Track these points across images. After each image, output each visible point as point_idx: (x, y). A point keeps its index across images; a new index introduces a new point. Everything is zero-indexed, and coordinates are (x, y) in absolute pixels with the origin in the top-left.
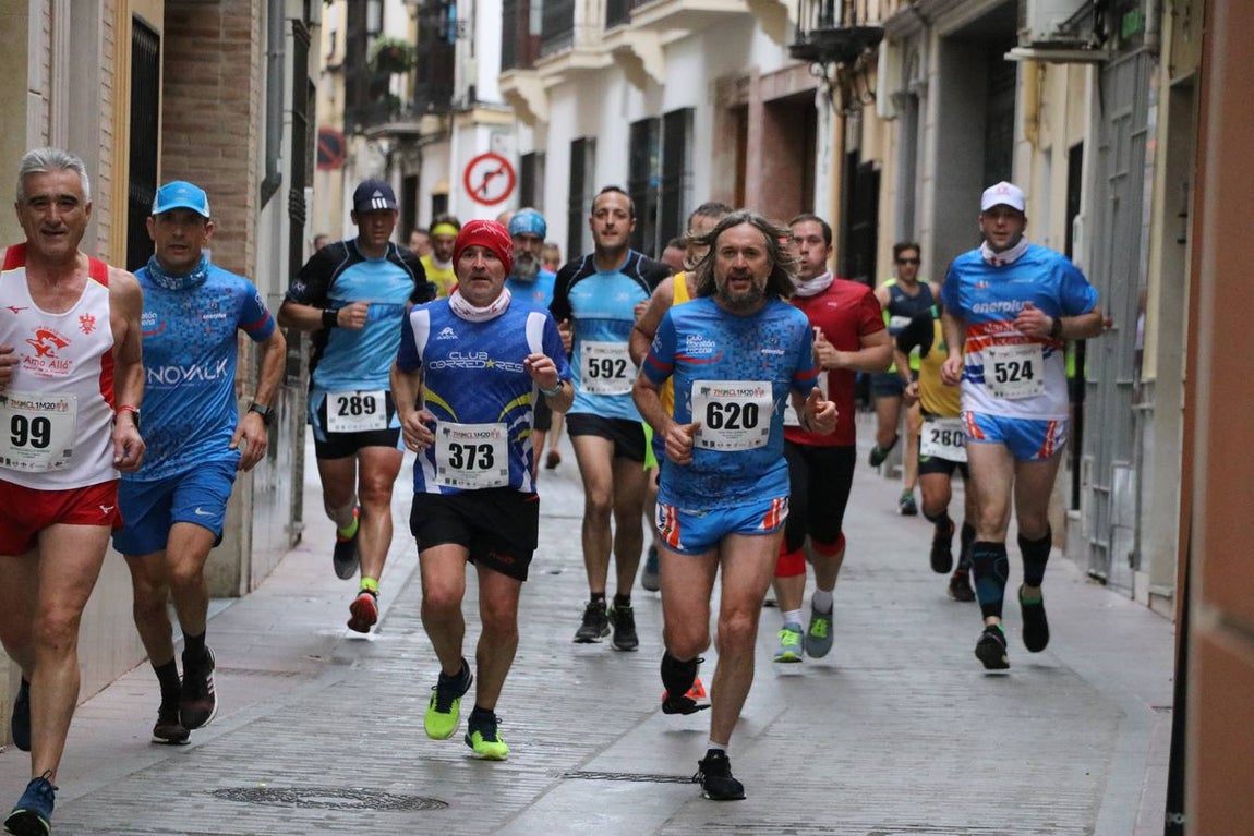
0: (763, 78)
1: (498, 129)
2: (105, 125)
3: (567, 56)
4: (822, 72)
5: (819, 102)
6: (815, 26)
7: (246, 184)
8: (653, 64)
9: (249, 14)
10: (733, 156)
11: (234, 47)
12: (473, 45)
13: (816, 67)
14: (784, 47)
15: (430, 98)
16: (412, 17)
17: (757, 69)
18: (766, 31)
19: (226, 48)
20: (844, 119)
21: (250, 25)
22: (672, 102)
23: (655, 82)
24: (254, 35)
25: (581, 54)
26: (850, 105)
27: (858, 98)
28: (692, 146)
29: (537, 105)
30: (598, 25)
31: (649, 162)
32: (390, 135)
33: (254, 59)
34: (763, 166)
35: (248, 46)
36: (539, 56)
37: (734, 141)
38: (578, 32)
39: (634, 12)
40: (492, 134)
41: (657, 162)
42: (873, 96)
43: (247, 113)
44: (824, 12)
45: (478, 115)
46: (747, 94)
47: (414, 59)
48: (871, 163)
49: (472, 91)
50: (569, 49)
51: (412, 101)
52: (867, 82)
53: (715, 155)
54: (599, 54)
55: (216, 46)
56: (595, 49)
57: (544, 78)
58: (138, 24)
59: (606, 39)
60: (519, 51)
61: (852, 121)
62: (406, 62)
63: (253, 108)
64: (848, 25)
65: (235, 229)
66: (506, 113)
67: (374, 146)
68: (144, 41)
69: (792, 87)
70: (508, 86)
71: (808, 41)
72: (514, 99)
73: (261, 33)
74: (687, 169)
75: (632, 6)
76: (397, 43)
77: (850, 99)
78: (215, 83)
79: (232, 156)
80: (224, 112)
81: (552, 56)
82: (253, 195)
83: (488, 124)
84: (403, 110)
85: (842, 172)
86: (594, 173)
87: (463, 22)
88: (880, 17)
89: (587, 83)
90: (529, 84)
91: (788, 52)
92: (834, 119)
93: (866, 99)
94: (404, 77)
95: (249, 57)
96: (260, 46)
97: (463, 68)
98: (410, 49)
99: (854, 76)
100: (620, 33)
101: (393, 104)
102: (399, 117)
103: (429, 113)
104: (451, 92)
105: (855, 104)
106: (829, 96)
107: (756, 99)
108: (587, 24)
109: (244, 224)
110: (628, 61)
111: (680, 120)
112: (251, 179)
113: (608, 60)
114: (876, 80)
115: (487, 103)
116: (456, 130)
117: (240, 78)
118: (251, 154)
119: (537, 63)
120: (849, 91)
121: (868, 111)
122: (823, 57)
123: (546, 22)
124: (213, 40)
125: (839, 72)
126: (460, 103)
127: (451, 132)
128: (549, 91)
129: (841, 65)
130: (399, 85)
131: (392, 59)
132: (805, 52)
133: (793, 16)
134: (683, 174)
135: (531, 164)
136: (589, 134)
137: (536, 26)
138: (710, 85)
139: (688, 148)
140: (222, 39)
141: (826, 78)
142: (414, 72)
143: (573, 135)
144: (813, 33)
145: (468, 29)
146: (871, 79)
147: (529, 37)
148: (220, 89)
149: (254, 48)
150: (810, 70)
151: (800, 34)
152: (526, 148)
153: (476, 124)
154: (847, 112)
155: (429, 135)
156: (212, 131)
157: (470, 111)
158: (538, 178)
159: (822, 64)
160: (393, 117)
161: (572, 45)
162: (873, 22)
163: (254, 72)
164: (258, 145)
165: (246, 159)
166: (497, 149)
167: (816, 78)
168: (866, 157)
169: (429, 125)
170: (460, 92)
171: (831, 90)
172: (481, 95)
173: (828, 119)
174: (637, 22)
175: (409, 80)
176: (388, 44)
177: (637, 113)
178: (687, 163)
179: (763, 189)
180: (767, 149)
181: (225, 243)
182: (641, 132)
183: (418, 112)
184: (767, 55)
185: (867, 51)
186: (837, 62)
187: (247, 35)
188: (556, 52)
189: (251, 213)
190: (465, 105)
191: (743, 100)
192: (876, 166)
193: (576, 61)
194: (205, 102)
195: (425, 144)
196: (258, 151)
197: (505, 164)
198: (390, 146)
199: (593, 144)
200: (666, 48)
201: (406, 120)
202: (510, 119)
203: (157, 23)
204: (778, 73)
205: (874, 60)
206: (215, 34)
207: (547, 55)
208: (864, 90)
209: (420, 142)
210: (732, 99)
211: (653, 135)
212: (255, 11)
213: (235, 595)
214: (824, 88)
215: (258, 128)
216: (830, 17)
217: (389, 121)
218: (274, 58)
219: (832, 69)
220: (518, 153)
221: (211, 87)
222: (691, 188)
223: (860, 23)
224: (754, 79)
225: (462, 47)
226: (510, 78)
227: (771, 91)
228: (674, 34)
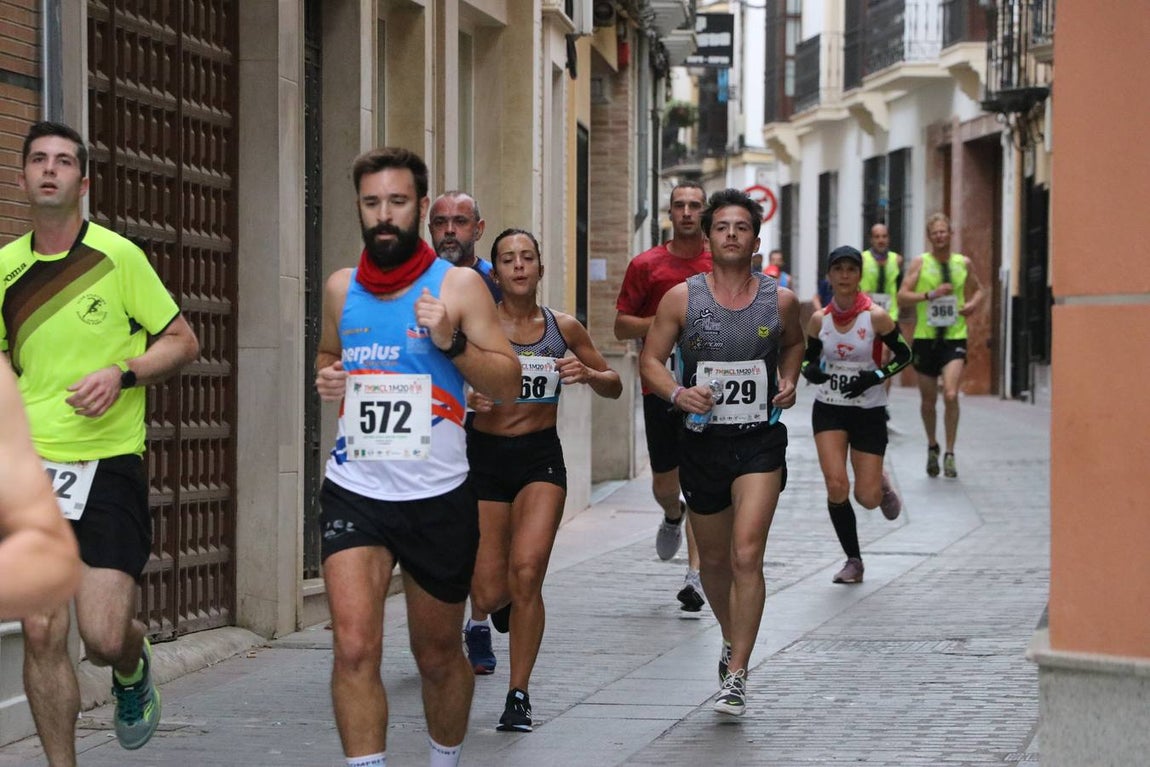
0: (962, 125)
1: (762, 167)
2: (565, 187)
3: (815, 112)
4: (1005, 119)
5: (1004, 141)
6: (999, 88)
7: (626, 218)
8: (880, 116)
9: (627, 110)
10: (941, 184)
11: (618, 131)
12: (741, 105)
13: (1001, 116)
14: (977, 102)
15: (709, 145)
16: (695, 85)
17: (957, 118)
18: (964, 90)
19: (613, 131)
20: (1022, 154)
21: (627, 117)
22: (895, 144)
23: (882, 129)
24: (630, 123)
25: (825, 110)
26: (1026, 144)
27: (1032, 138)
28: (910, 175)
29: (792, 148)
30: (837, 88)
31: (879, 189)
32: (679, 174)
33: (630, 138)
34: (964, 188)
35: (626, 130)
36: (793, 112)
37: (941, 171)
38: (823, 94)
39: (866, 79)
40: (757, 171)
41: (885, 188)
42: (1042, 136)
43: (626, 172)
44: (1005, 78)
45: (747, 157)
46: (950, 137)
47: (697, 115)
48: (1042, 185)
49: (742, 139)
50: (816, 107)
51: (695, 148)
52: (1037, 125)
53: (927, 181)
54: (839, 110)
55: (606, 131)
56: (834, 106)
57: (797, 128)
58: (580, 126)
59: (844, 99)
60: (778, 109)
61: (1029, 155)
62: (690, 118)
63: (630, 169)
64: (1022, 86)
65: (620, 246)
66: (769, 155)
67: (667, 182)
68: (582, 135)
69: (983, 131)
70: (770, 135)
71: (994, 98)
72: (775, 145)
73: (633, 121)
74: (907, 192)
75: (864, 75)
76: (683, 104)
77: (1026, 138)
78: (605, 154)
79: (618, 200)
80: (612, 172)
81: (803, 112)
82: (630, 224)
83: (754, 164)
84: (689, 155)
85: (1022, 192)
86: (836, 199)
87: (733, 87)
88: (1046, 80)
89: (830, 131)
90: (786, 133)
91: (980, 106)
92: (1015, 154)
93: (1038, 139)
94: (689, 130)
95: (627, 137)
96: (633, 128)
97: (734, 123)
98: (694, 109)
99: (1028, 122)
100: (855, 94)
101: (681, 151)
102: (685, 159)
103: (708, 156)
104: (725, 140)
105: (1030, 143)
106: (1011, 137)
107: (957, 141)
108: (829, 88)
109: (626, 243)
110: (861, 115)
111: (901, 157)
112: (629, 214)
113: (845, 114)
114: (1044, 124)
115: (753, 148)
116: (730, 169)
117: (622, 149)
118: (629, 199)
119: (792, 117)
120: (1025, 135)
121: (1039, 148)
122: (1005, 110)
123: (797, 87)
124: (604, 127)
125: (1018, 119)
126: (733, 148)
127: (726, 171)
128: (801, 138)
129: (1019, 114)
130: (685, 134)
131: (679, 116)
132: (992, 106)
133: (983, 79)
134: (904, 196)
135: (789, 193)
136: (832, 169)
137: (790, 89)
138: (922, 131)
139: (907, 178)
140: (611, 126)
141: (1008, 124)
142: (696, 125)
143: (821, 170)
144: (997, 93)
145: (737, 93)
146: (1041, 123)
147: (785, 98)
148: (610, 157)
149: (630, 130)
150: (996, 120)
151: (988, 93)
152: (785, 180)
153: (745, 164)
154: (1025, 148)
155: (708, 173)
156: (605, 184)
157: (740, 154)
158: (794, 202)
159: (1005, 114)
160: (681, 160)
161: (819, 103)
162: (1041, 84)
163: (630, 145)
164: (633, 192)
165: (627, 202)
166: (762, 182)
167: (1001, 124)
168: (1039, 180)
169: (708, 165)
170: (732, 140)
171: (1012, 133)
172: (749, 141)
173: (1010, 154)
174: (868, 86)
175: (693, 132)
176: (676, 105)
177: (869, 152)
178: (907, 187)
179: (964, 206)
180: (966, 176)
181: (614, 255)
182: (872, 167)
183: (701, 156)
184: (965, 108)
185: (1038, 104)
186: (1016, 112)
187: (626, 123)
188: (806, 108)
189: (630, 235)
190: (736, 150)
191: (948, 141)
192: (1046, 187)
193: (822, 116)
194: (600, 166)
195: (706, 180)
196: (633, 195)
197: (769, 193)
198: (679, 182)
199: (836, 175)
200: (889, 104)
201: (691, 162)
202: (771, 159)
203: (587, 124)
204: (974, 121)
205: (1042, 111)
206: (606, 123)
207: (799, 111)
208: (1035, 133)
209: (702, 179)
210: (940, 141)
211: (881, 168)
212: (630, 108)
213: (627, 478)
214: (1007, 131)
215: (633, 181)
216: (1009, 82)
217: (678, 163)
218: (641, 136)
219: (1012, 118)
220: (778, 185)
221: (604, 157)
222: (911, 206)
223: (1032, 85)
224: (956, 125)
225: (733, 106)
226: (771, 129)
227: (968, 134)
228: (895, 94)
